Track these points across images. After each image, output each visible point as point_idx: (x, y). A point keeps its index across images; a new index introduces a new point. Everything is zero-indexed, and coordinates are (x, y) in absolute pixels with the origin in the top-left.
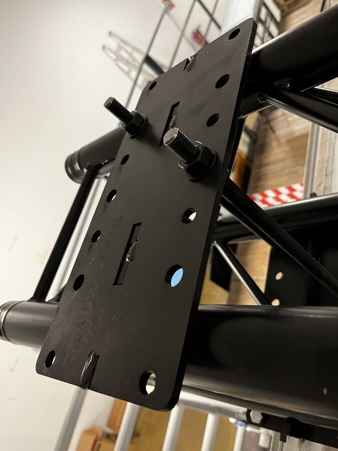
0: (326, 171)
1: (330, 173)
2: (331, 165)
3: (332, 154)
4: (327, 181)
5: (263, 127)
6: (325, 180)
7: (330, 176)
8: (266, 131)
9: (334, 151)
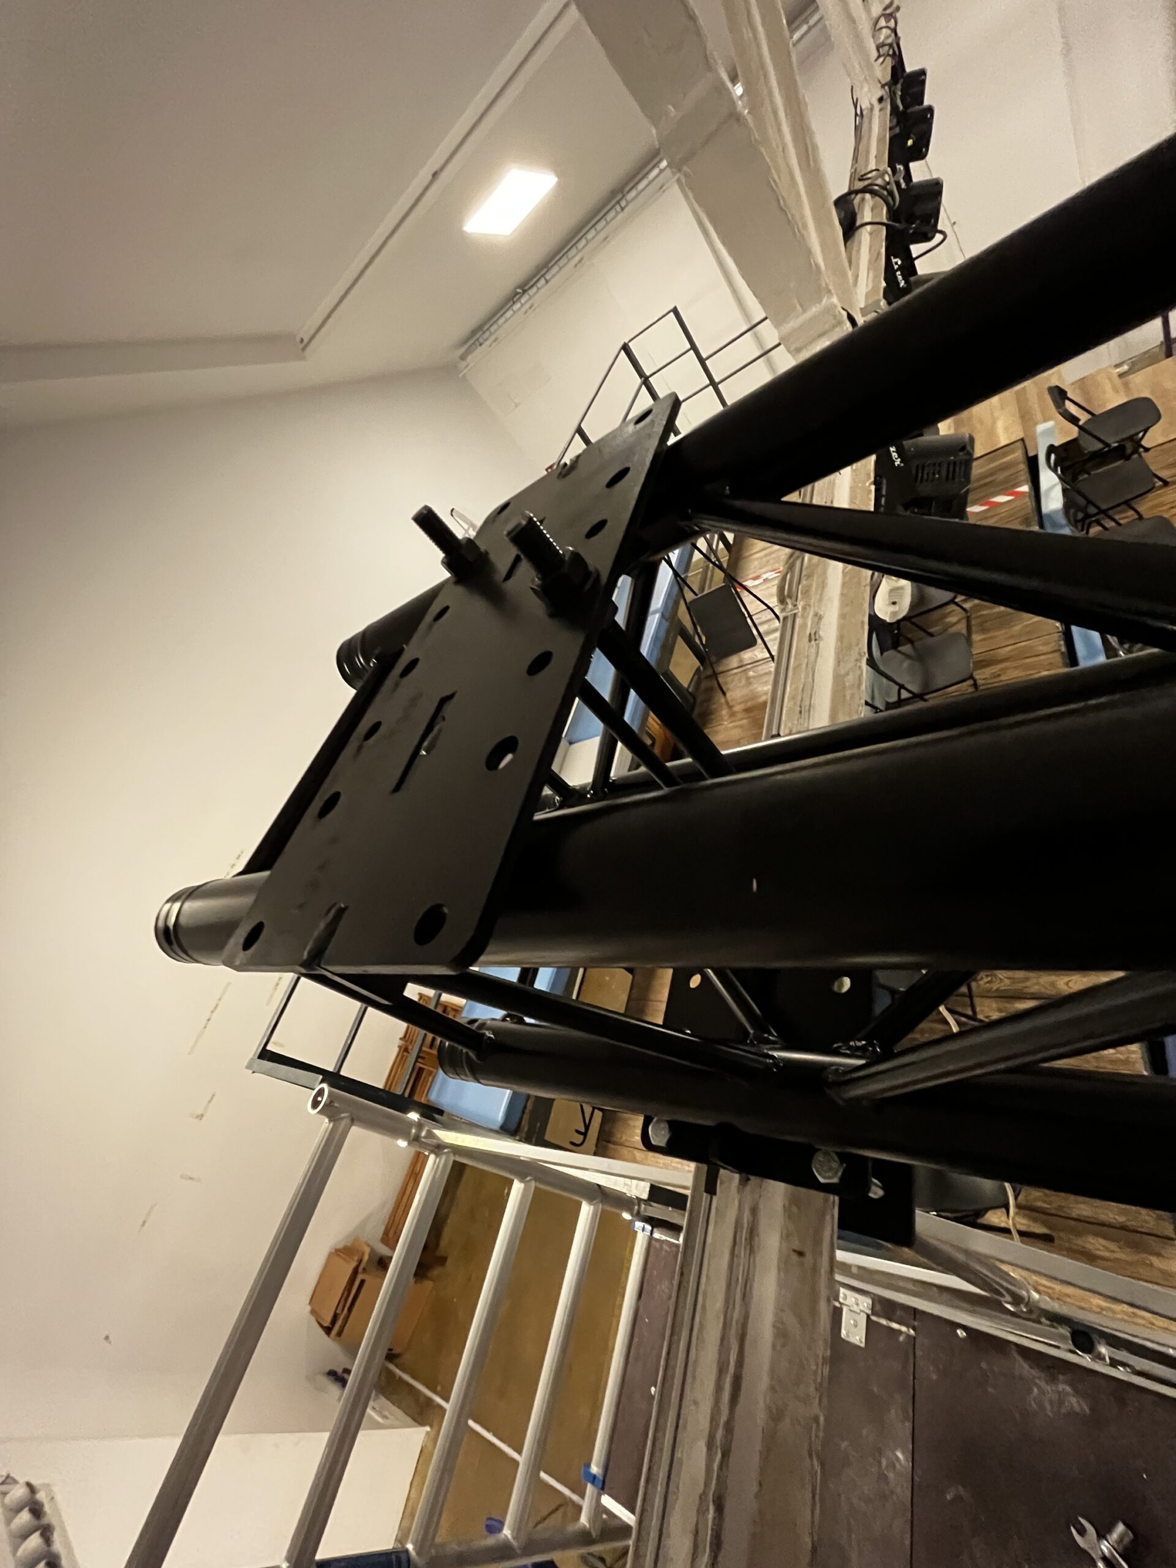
0: (801, 707)
1: (807, 708)
2: (809, 696)
3: (810, 679)
4: (801, 721)
5: (705, 684)
6: (798, 720)
7: (807, 714)
8: (710, 690)
9: (813, 675)
